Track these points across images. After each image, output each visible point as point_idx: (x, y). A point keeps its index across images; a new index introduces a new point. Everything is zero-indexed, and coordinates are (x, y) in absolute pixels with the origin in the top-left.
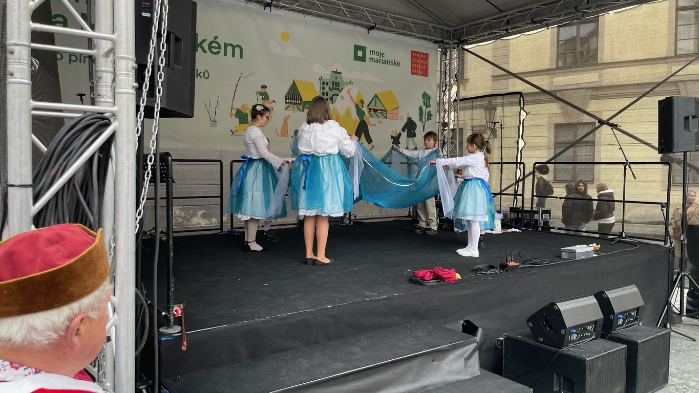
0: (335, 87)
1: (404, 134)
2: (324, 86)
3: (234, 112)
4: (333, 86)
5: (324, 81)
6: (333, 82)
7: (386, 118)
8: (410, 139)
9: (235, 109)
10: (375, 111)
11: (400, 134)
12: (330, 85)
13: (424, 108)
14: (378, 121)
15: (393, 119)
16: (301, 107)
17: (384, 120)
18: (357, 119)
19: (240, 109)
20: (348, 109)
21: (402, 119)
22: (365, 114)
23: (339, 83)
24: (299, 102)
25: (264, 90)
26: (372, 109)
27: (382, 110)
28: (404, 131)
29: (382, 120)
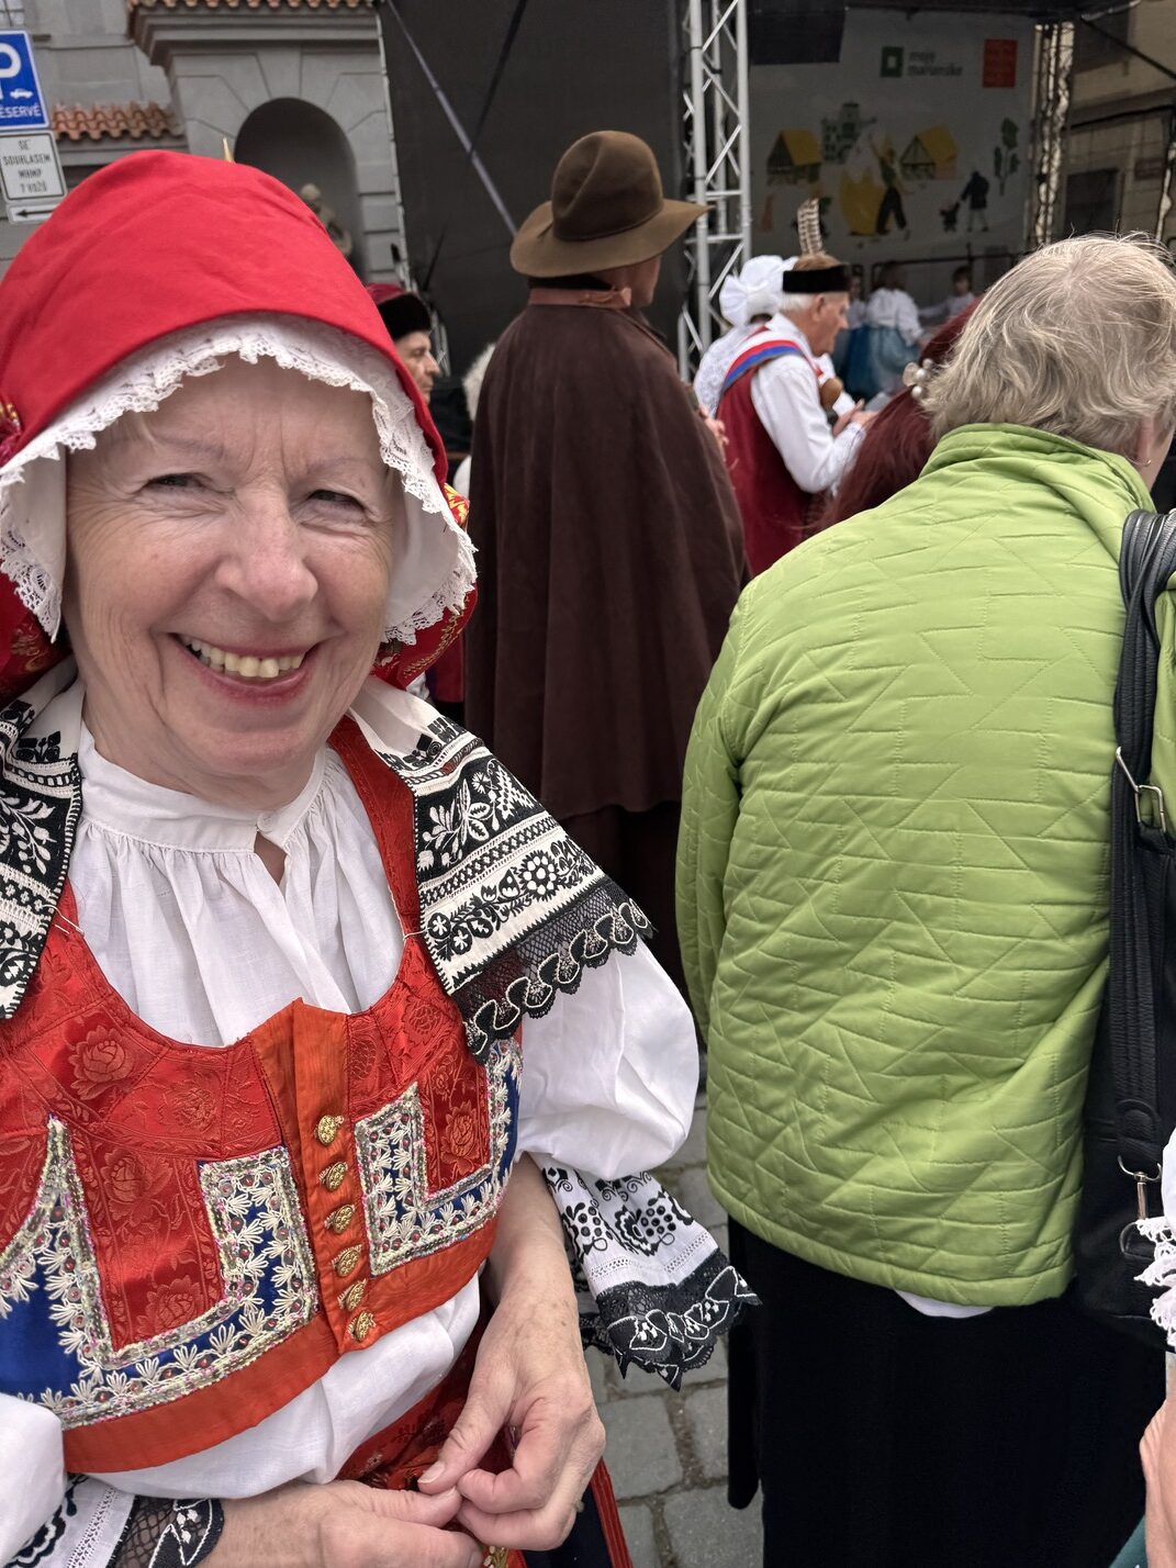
0: (846, 132)
1: (965, 205)
2: (828, 133)
4: (844, 129)
5: (828, 124)
6: (844, 124)
7: (933, 178)
8: (976, 214)
10: (914, 167)
11: (957, 206)
12: (840, 130)
13: (1004, 150)
14: (919, 186)
15: (944, 178)
16: (791, 177)
17: (929, 183)
18: (881, 186)
20: (868, 170)
22: (895, 175)
23: (853, 125)
24: (789, 168)
26: (909, 165)
27: (927, 164)
28: (965, 199)
29: (926, 182)
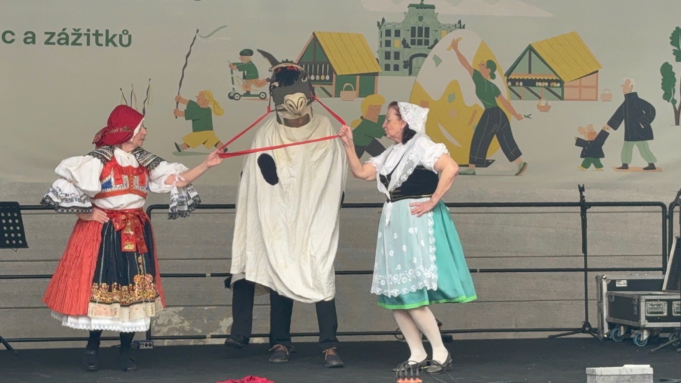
0: (417, 38)
1: (617, 135)
2: (388, 38)
3: (183, 107)
4: (413, 35)
5: (388, 27)
6: (413, 29)
7: (561, 98)
8: (635, 146)
9: (184, 101)
10: (529, 83)
11: (603, 135)
12: (406, 35)
13: (677, 66)
14: (539, 107)
15: (580, 99)
16: (331, 89)
17: (555, 104)
18: (476, 105)
19: (195, 100)
20: (454, 84)
21: (607, 98)
22: (497, 92)
23: (427, 29)
24: (328, 78)
25: (247, 58)
26: (519, 80)
27: (549, 81)
28: (615, 128)
29: (550, 103)
